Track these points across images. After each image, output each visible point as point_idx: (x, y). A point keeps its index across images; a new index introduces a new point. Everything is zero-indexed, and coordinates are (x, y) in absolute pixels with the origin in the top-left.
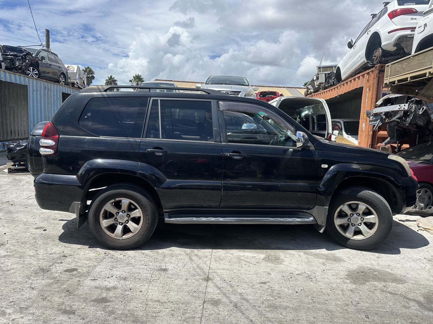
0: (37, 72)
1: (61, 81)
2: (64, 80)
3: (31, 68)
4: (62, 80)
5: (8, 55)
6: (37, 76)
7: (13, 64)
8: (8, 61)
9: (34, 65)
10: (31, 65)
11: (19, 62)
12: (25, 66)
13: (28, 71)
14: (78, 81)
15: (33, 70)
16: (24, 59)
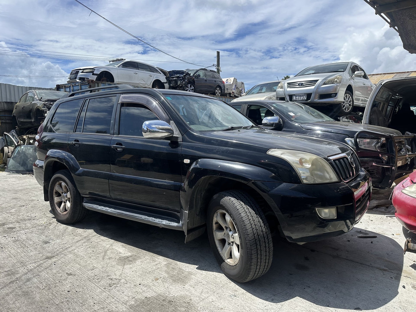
0: (193, 88)
1: (217, 93)
2: (220, 92)
3: (189, 85)
4: (218, 91)
5: (174, 77)
6: (193, 91)
7: (177, 84)
8: (174, 82)
9: (191, 82)
10: (189, 82)
11: (180, 82)
12: (185, 84)
13: (186, 88)
14: (234, 91)
15: (191, 86)
16: (184, 79)
